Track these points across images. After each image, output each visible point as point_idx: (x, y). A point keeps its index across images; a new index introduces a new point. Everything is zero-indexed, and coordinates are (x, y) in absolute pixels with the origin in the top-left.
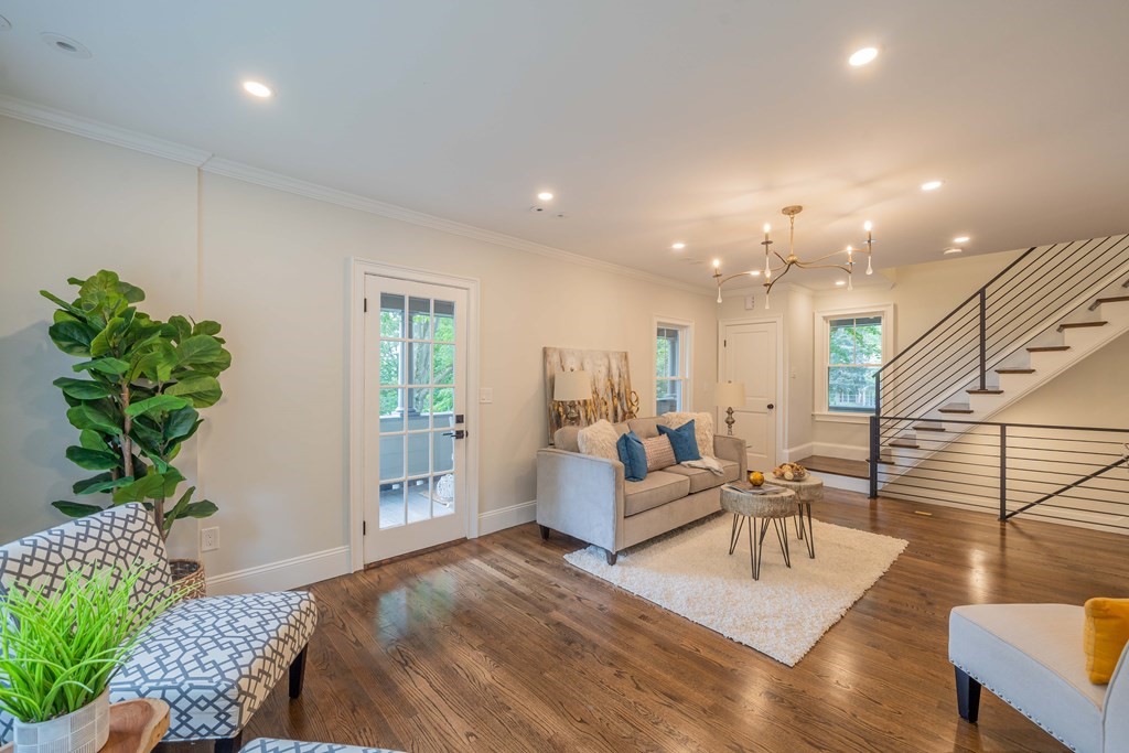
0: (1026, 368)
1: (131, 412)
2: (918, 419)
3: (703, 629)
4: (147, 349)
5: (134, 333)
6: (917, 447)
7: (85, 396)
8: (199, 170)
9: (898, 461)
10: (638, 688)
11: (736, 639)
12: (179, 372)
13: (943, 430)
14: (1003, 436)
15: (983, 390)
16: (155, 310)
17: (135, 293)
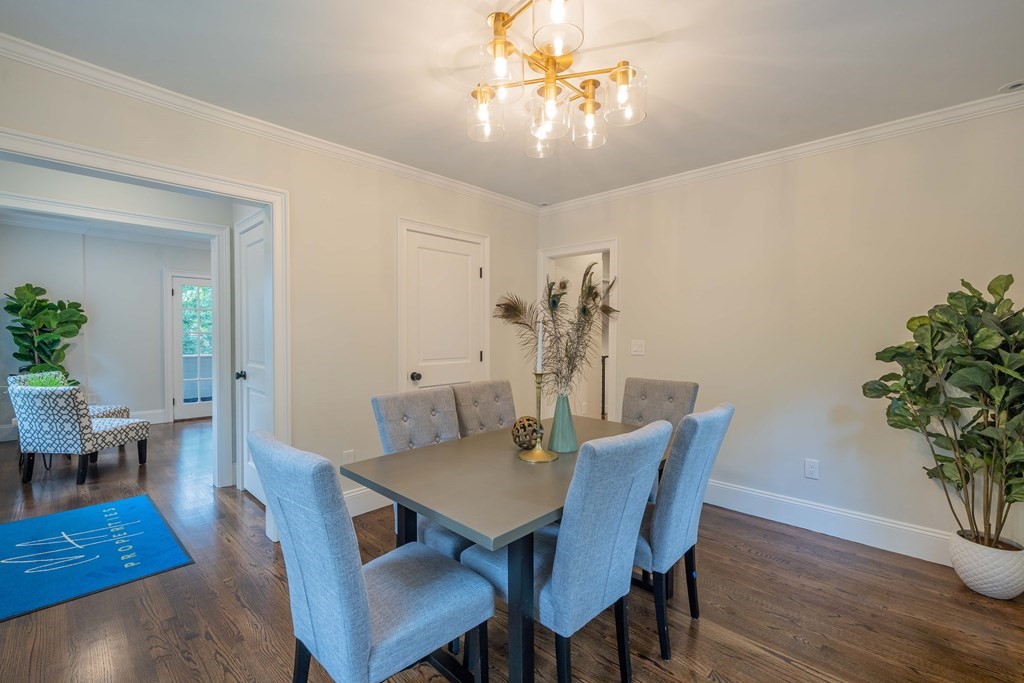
1: (37, 339)
4: (47, 314)
5: (40, 308)
7: (18, 333)
8: (84, 236)
12: (60, 324)
16: (52, 298)
17: (42, 291)
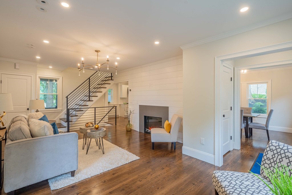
0: (96, 96)
2: (77, 108)
3: (122, 166)
6: (77, 116)
9: (73, 120)
10: (146, 178)
11: (130, 162)
13: (83, 110)
14: (95, 110)
15: (89, 101)
